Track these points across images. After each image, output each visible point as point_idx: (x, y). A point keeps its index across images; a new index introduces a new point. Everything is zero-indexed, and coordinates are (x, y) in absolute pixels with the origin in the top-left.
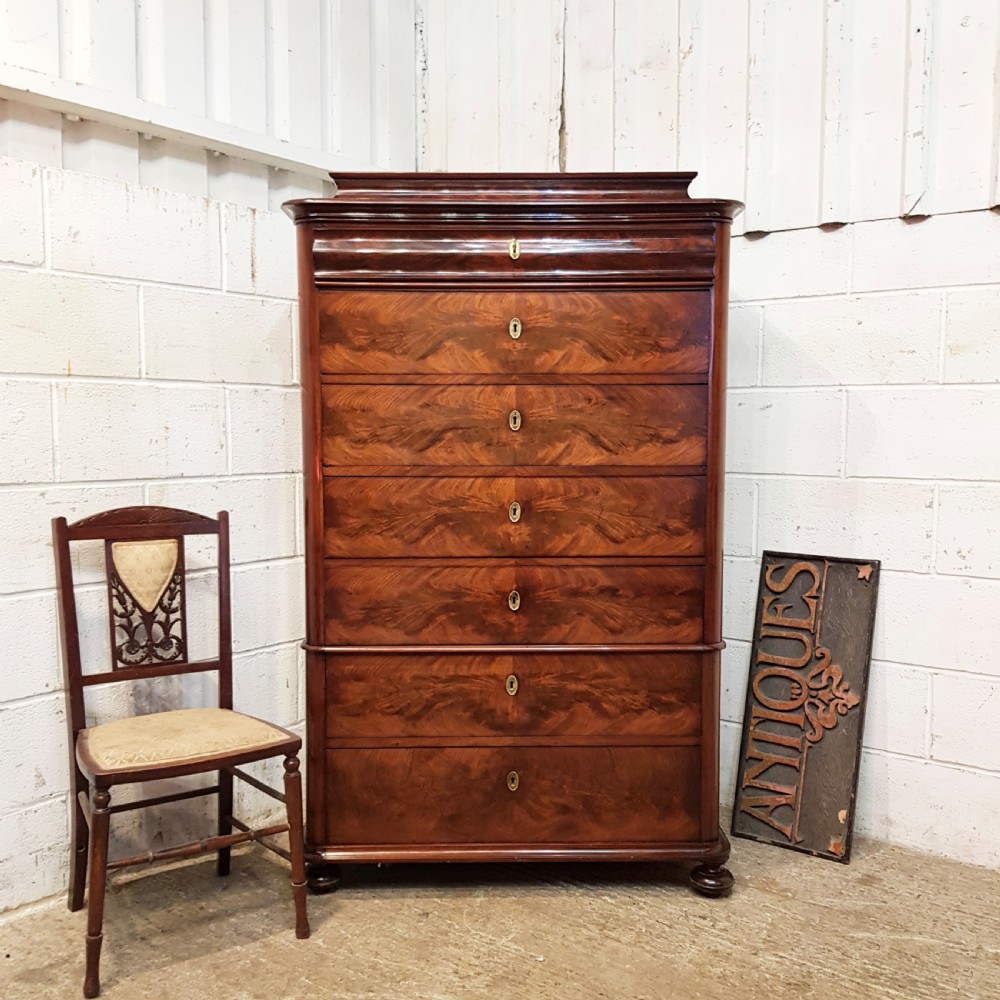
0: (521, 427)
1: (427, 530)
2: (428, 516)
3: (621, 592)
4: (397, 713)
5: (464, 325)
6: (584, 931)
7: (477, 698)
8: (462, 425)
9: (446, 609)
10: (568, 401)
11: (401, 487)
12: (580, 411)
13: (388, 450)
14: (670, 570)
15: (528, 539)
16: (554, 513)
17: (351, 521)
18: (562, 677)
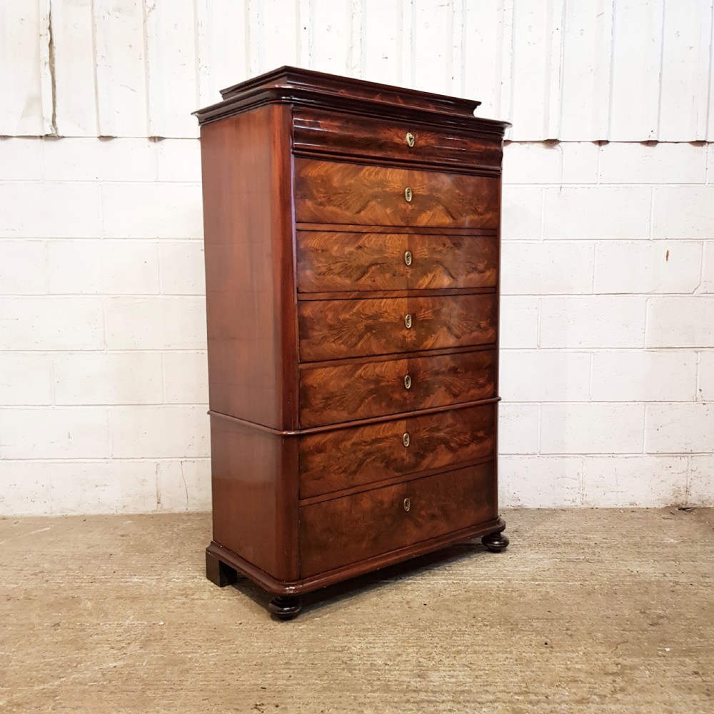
0: (412, 263)
1: (361, 337)
2: (361, 326)
3: (459, 370)
4: (343, 472)
5: (380, 190)
7: (387, 452)
8: (380, 262)
9: (371, 392)
10: (434, 245)
11: (346, 307)
12: (440, 252)
13: (339, 280)
14: (481, 353)
15: (415, 339)
16: (427, 321)
17: (316, 333)
18: (432, 430)
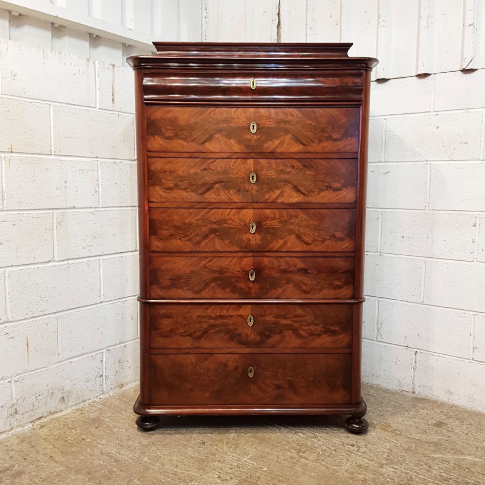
0: (256, 181)
1: (206, 237)
2: (205, 229)
3: (310, 271)
4: (188, 335)
5: (225, 125)
6: (289, 453)
7: (232, 328)
8: (224, 181)
9: (215, 280)
10: (282, 168)
11: (191, 214)
12: (289, 173)
13: (184, 193)
14: (337, 259)
15: (259, 242)
16: (274, 228)
17: (164, 232)
18: (278, 316)
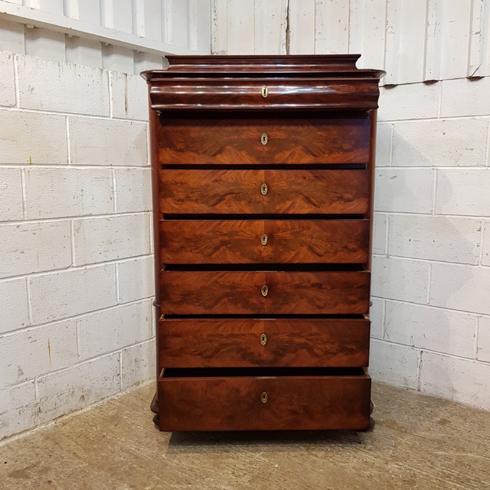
0: (267, 192)
1: (217, 249)
2: (216, 242)
3: (324, 286)
4: (199, 354)
7: (244, 346)
8: (235, 192)
9: (227, 295)
10: (293, 179)
11: (202, 226)
12: (300, 184)
13: (195, 205)
15: (271, 254)
16: (285, 240)
17: (175, 244)
18: (292, 335)
